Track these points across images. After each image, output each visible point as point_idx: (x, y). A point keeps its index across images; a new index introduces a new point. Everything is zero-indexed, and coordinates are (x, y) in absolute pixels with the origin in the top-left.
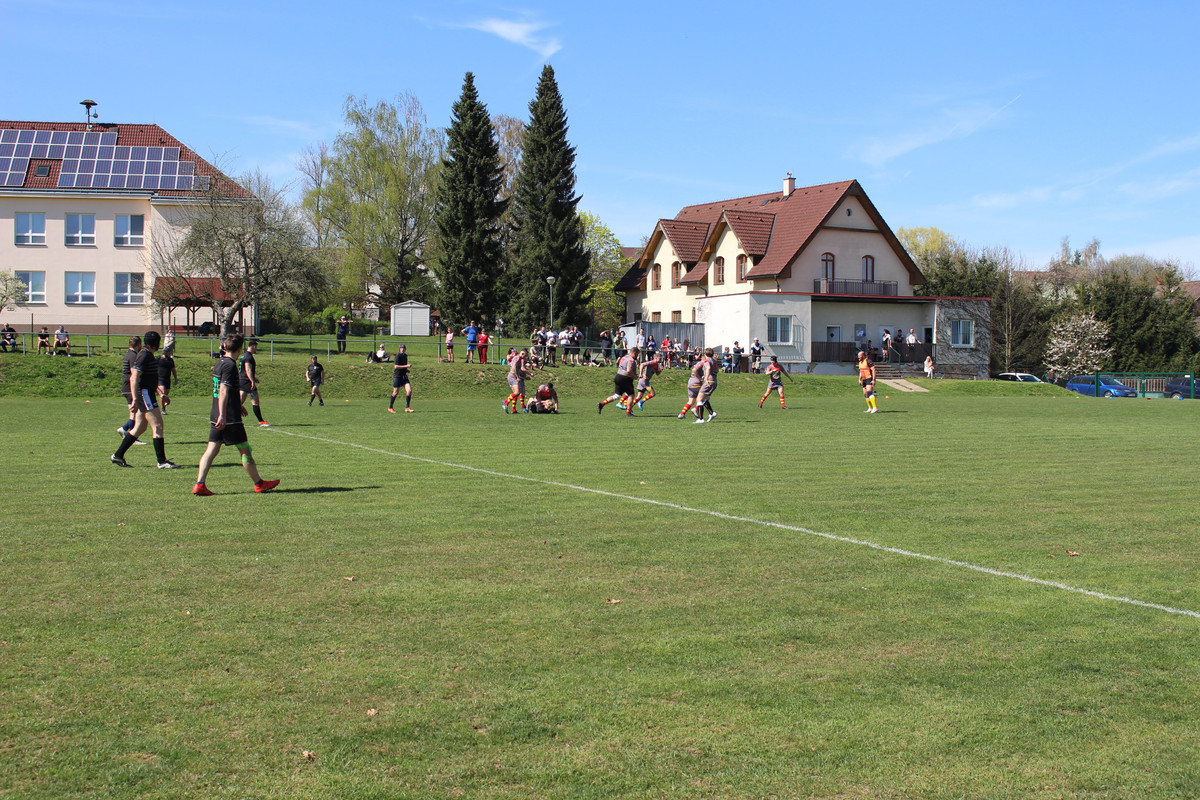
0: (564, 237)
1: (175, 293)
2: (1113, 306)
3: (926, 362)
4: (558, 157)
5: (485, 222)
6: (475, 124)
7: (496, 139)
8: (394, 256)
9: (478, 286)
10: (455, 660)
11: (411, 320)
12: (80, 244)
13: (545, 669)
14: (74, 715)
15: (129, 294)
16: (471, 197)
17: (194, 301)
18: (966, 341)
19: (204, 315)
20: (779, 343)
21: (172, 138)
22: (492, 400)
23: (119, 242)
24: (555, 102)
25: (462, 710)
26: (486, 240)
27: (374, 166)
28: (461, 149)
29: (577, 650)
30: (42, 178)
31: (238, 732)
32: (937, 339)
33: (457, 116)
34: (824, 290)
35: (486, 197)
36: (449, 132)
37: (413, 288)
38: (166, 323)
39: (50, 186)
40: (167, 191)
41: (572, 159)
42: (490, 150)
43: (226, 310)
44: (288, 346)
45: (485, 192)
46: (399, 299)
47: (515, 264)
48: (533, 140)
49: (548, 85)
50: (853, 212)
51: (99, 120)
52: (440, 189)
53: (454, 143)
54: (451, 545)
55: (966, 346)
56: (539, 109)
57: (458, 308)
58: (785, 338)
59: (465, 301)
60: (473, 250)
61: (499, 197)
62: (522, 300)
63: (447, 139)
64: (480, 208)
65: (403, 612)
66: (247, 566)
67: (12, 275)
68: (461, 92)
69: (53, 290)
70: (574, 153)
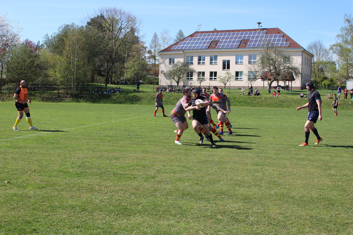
12: (252, 63)
21: (282, 31)
30: (243, 45)
39: (245, 47)
43: (270, 82)
51: (262, 28)
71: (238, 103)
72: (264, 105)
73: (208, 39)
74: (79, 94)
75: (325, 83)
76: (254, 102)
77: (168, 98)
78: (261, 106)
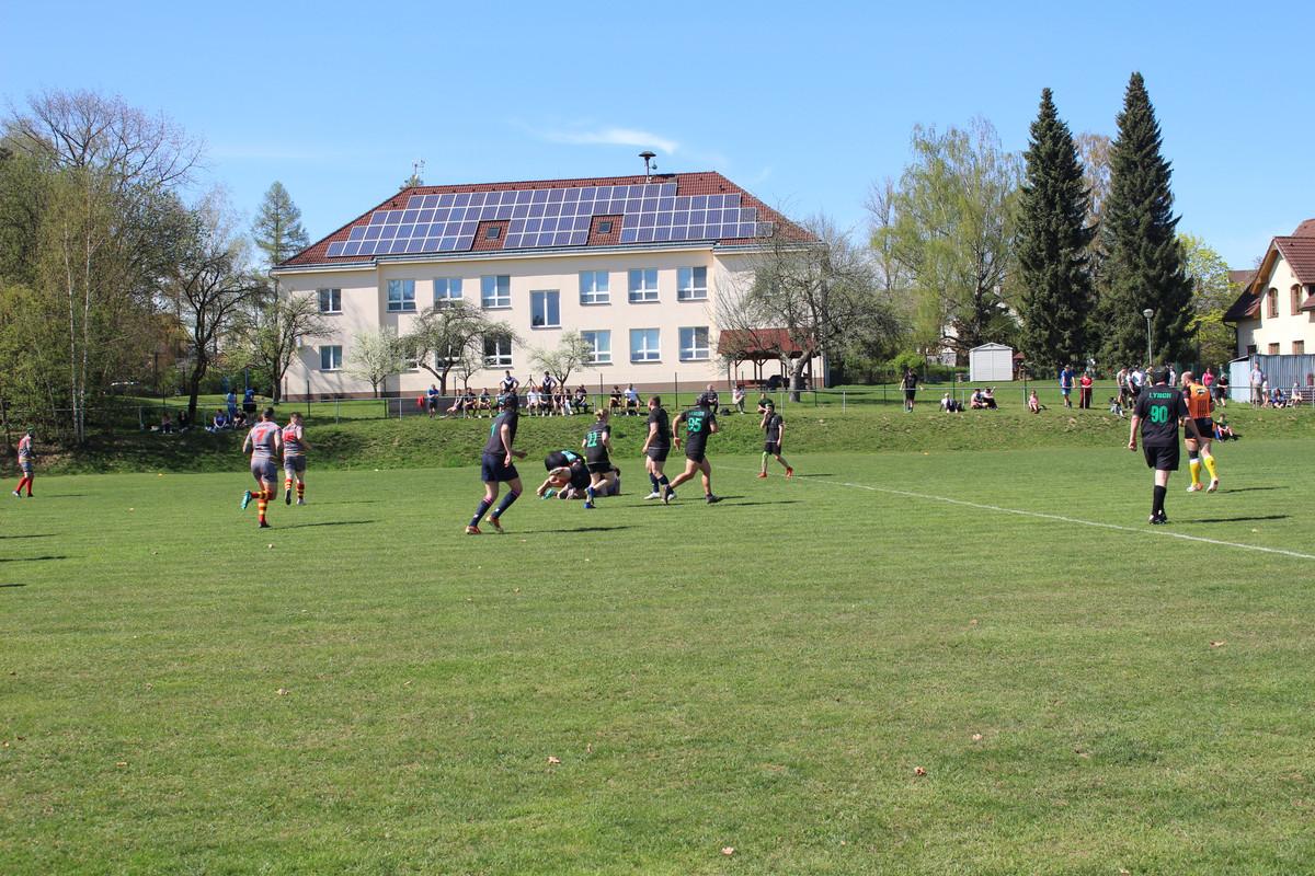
0: (1162, 264)
1: (742, 346)
4: (1153, 173)
5: (1071, 252)
6: (1055, 145)
7: (1079, 159)
8: (971, 294)
9: (1065, 323)
10: (1055, 695)
11: (992, 363)
12: (644, 300)
13: (1147, 704)
14: (707, 734)
15: (694, 349)
16: (1054, 225)
17: (761, 354)
19: (771, 368)
21: (732, 184)
22: (1084, 448)
23: (682, 296)
24: (1145, 113)
25: (1063, 737)
26: (1073, 272)
27: (946, 200)
28: (1040, 173)
29: (1179, 688)
30: (605, 235)
31: (855, 751)
33: (1035, 137)
35: (1071, 225)
36: (1026, 156)
37: (992, 329)
38: (733, 378)
39: (612, 242)
40: (729, 240)
41: (1168, 175)
42: (1073, 173)
43: (795, 361)
44: (860, 397)
45: (1069, 219)
46: (978, 342)
47: (1105, 297)
48: (1123, 158)
49: (1137, 95)
51: (659, 171)
52: (1019, 219)
53: (1033, 168)
54: (1047, 593)
56: (1128, 123)
57: (1043, 349)
59: (1051, 342)
60: (1059, 283)
61: (1086, 224)
62: (1115, 337)
63: (1025, 163)
64: (1065, 237)
65: (1001, 653)
66: (845, 612)
67: (579, 335)
68: (1039, 111)
69: (619, 348)
70: (1170, 168)
71: (740, 444)
72: (833, 444)
73: (465, 216)
74: (94, 437)
75: (905, 362)
76: (794, 436)
77: (474, 436)
78: (824, 447)
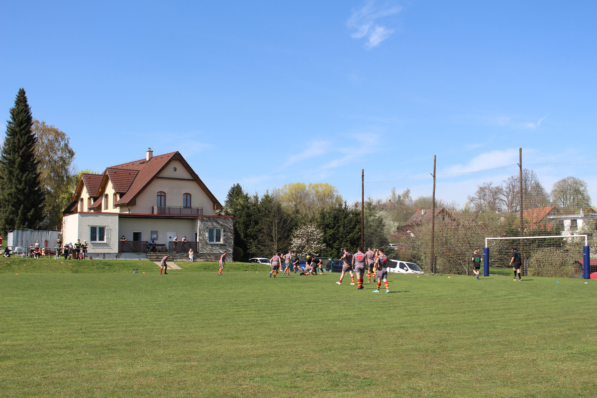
2: (338, 221)
3: (189, 252)
4: (26, 138)
18: (218, 239)
20: (98, 241)
24: (23, 109)
32: (199, 239)
34: (155, 213)
48: (11, 129)
49: (22, 99)
50: (177, 170)
55: (217, 243)
56: (15, 113)
58: (102, 238)
